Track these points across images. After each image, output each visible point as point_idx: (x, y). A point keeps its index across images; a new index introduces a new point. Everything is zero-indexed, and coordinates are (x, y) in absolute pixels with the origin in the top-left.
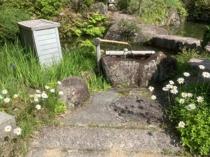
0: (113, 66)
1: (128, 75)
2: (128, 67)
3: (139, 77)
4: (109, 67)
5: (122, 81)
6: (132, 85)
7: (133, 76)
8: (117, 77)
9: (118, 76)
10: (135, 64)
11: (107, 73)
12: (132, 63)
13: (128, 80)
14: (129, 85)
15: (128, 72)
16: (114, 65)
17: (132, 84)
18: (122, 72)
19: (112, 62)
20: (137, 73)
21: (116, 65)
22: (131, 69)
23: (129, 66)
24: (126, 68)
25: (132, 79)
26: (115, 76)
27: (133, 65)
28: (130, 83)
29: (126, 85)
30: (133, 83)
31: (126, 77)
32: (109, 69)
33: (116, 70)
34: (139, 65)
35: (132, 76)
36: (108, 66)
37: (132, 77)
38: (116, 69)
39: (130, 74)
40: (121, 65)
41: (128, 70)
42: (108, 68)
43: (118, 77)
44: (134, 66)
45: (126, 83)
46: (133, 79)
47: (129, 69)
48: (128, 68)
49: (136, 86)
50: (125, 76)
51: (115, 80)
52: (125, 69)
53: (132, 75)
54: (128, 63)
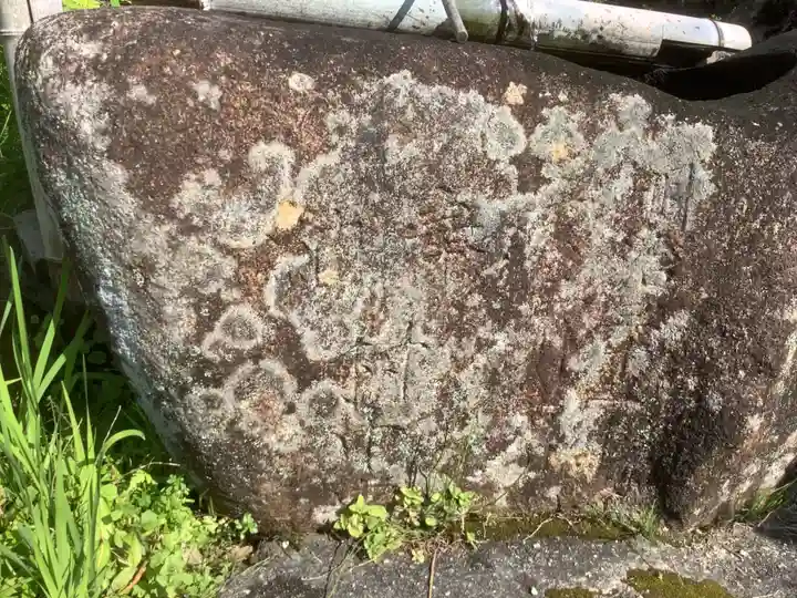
0: (237, 175)
1: (502, 342)
2: (518, 199)
3: (705, 370)
4: (155, 190)
5: (404, 448)
6: (553, 492)
7: (592, 362)
8: (306, 373)
9: (337, 368)
10: (648, 150)
11: (124, 301)
12: (591, 131)
13: (497, 417)
14: (502, 502)
15: (521, 287)
16: (260, 154)
17: (561, 476)
18: (409, 292)
19: (207, 92)
20: (660, 309)
21: (303, 158)
22: (567, 234)
23: (530, 170)
24: (491, 209)
25: (573, 398)
26: (274, 366)
27: (613, 173)
28: (527, 460)
29: (467, 501)
30: (581, 456)
31: (472, 384)
32: (155, 237)
33: (286, 262)
34: (721, 165)
35: (574, 364)
36: (117, 173)
37: (567, 378)
38: (284, 240)
39: (545, 330)
40: (399, 151)
41: (518, 246)
42: (127, 204)
43: (325, 385)
44: (623, 185)
45: (463, 466)
46: (579, 411)
47: (538, 237)
48: (513, 220)
49: (620, 511)
50: (460, 366)
51: (285, 436)
52: (472, 234)
53: (573, 344)
54: (529, 114)
